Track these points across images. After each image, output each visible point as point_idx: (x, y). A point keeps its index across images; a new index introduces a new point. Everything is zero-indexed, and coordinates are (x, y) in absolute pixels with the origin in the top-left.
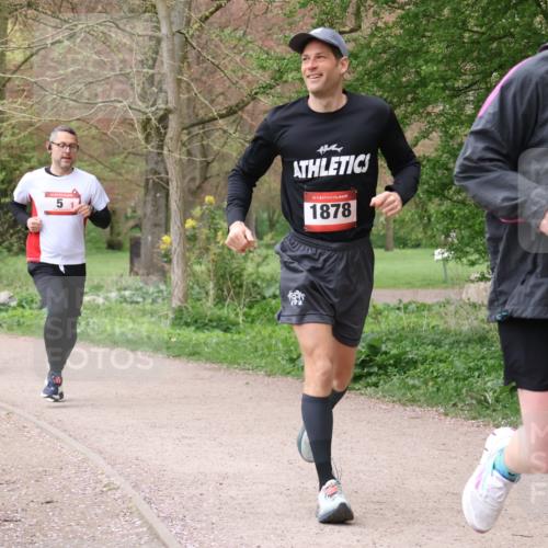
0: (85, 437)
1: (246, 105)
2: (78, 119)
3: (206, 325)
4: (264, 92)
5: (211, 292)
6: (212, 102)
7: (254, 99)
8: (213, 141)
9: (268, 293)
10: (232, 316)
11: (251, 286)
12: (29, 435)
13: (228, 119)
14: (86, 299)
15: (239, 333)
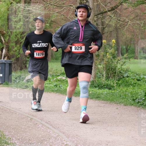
0: (58, 127)
2: (57, 12)
3: (102, 87)
4: (125, 2)
5: (105, 75)
6: (106, 5)
7: (121, 4)
8: (106, 20)
9: (125, 75)
10: (112, 84)
11: (119, 73)
12: (38, 127)
13: (111, 12)
14: (59, 78)
15: (114, 90)
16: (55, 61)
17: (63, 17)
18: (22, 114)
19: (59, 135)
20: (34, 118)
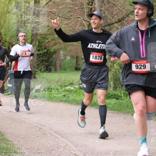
0: (67, 137)
1: (125, 18)
2: (65, 24)
3: (110, 97)
4: (131, 14)
5: (112, 85)
6: (113, 17)
7: (128, 16)
8: (113, 31)
10: (119, 94)
12: (47, 136)
13: (118, 23)
14: (67, 88)
15: (122, 100)
16: (64, 71)
17: (70, 28)
18: (31, 124)
19: (68, 145)
20: (43, 128)
